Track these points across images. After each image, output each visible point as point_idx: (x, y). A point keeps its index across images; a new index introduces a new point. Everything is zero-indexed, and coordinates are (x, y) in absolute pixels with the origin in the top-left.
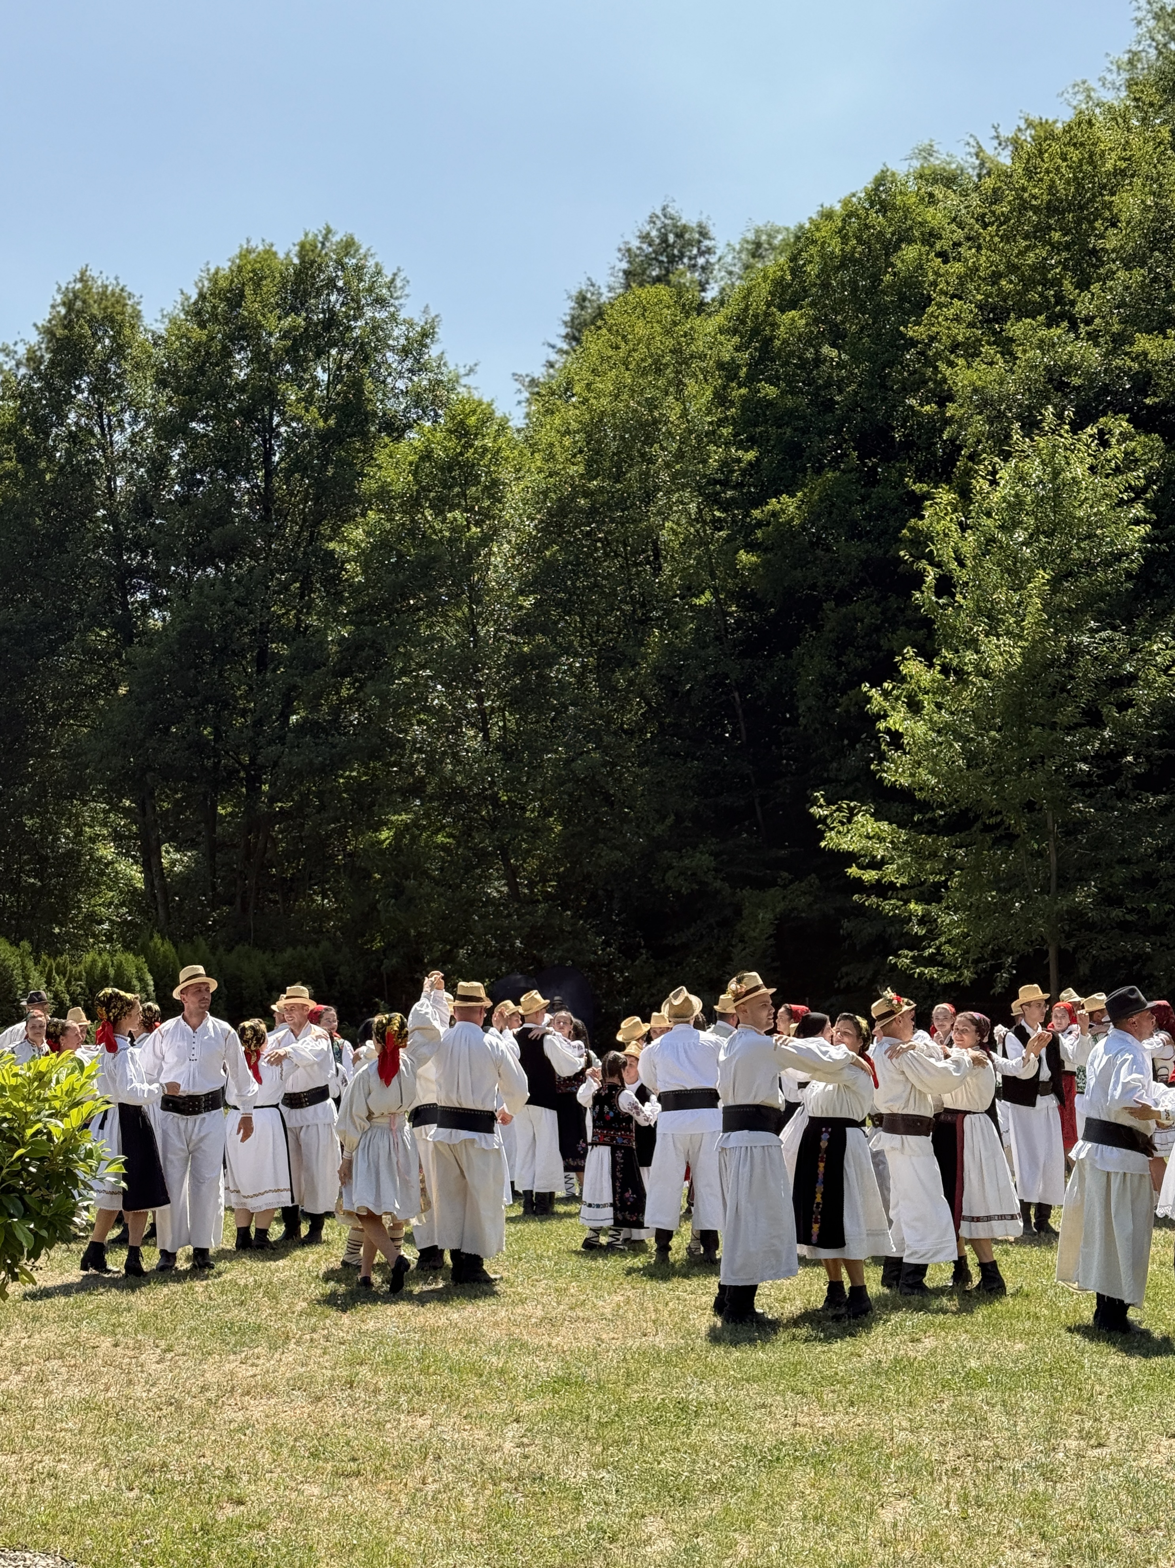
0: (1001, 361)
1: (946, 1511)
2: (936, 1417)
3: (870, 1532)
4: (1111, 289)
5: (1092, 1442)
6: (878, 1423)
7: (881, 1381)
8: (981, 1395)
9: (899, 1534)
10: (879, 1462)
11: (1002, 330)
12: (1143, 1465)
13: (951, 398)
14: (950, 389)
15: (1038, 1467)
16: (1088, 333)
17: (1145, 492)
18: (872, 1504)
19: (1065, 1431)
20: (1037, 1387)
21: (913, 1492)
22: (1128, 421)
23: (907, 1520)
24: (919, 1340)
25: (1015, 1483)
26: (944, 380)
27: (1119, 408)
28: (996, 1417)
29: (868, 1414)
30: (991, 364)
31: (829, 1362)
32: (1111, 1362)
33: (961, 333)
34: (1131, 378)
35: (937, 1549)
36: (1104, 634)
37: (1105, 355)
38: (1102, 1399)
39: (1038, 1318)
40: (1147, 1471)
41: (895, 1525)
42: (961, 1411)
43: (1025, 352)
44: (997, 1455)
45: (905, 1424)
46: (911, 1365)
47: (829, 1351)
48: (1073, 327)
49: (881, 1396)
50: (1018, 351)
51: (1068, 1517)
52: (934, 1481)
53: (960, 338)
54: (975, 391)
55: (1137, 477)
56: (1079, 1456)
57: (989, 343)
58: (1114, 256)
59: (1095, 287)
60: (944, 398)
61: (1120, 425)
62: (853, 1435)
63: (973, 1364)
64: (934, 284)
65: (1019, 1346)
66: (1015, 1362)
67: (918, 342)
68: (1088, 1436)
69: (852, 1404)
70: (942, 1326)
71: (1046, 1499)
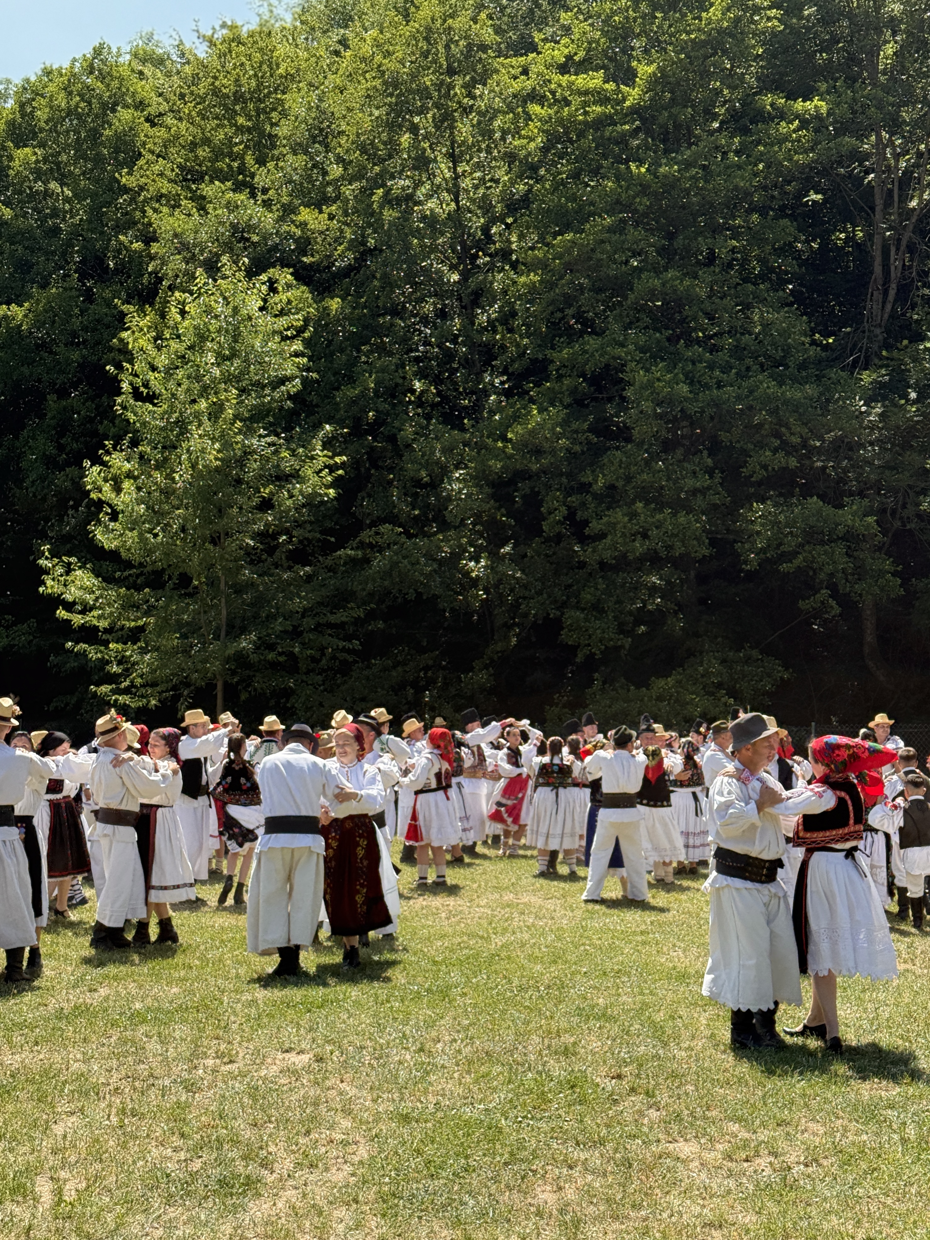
0: (196, 214)
1: (107, 1122)
2: (105, 1049)
3: (44, 1143)
4: (282, 168)
5: (225, 1060)
6: (57, 1058)
7: (63, 1024)
8: (142, 1029)
9: (67, 1143)
10: (55, 1088)
11: (198, 189)
12: (263, 1074)
13: (155, 240)
14: (155, 232)
15: (181, 1082)
16: (263, 201)
17: (303, 332)
18: (47, 1122)
19: (205, 1053)
20: (186, 1021)
21: (82, 1110)
22: (292, 274)
23: (75, 1132)
24: (95, 990)
25: (163, 1096)
26: (150, 224)
27: (284, 264)
28: (153, 1046)
29: (50, 1050)
30: (189, 215)
31: (20, 1012)
32: (244, 998)
33: (165, 187)
34: (296, 241)
35: (98, 1152)
36: (269, 439)
37: (277, 221)
38: (235, 1027)
39: (191, 968)
40: (265, 1079)
41: (65, 1137)
42: (125, 1043)
43: (215, 209)
44: (151, 1075)
45: (79, 1056)
46: (88, 1009)
47: (21, 1002)
48: (253, 195)
49: (61, 1036)
50: (210, 207)
51: (203, 1119)
52: (99, 1099)
53: (164, 191)
54: (176, 235)
55: (297, 320)
56: (214, 1071)
57: (186, 198)
58: (285, 142)
59: (271, 165)
60: (149, 238)
61: (285, 276)
62: (36, 1068)
63: (138, 1006)
64: (144, 144)
65: (175, 990)
66: (171, 1002)
67: (131, 190)
68: (223, 1055)
69: (37, 1044)
70: (116, 978)
71: (188, 1105)
